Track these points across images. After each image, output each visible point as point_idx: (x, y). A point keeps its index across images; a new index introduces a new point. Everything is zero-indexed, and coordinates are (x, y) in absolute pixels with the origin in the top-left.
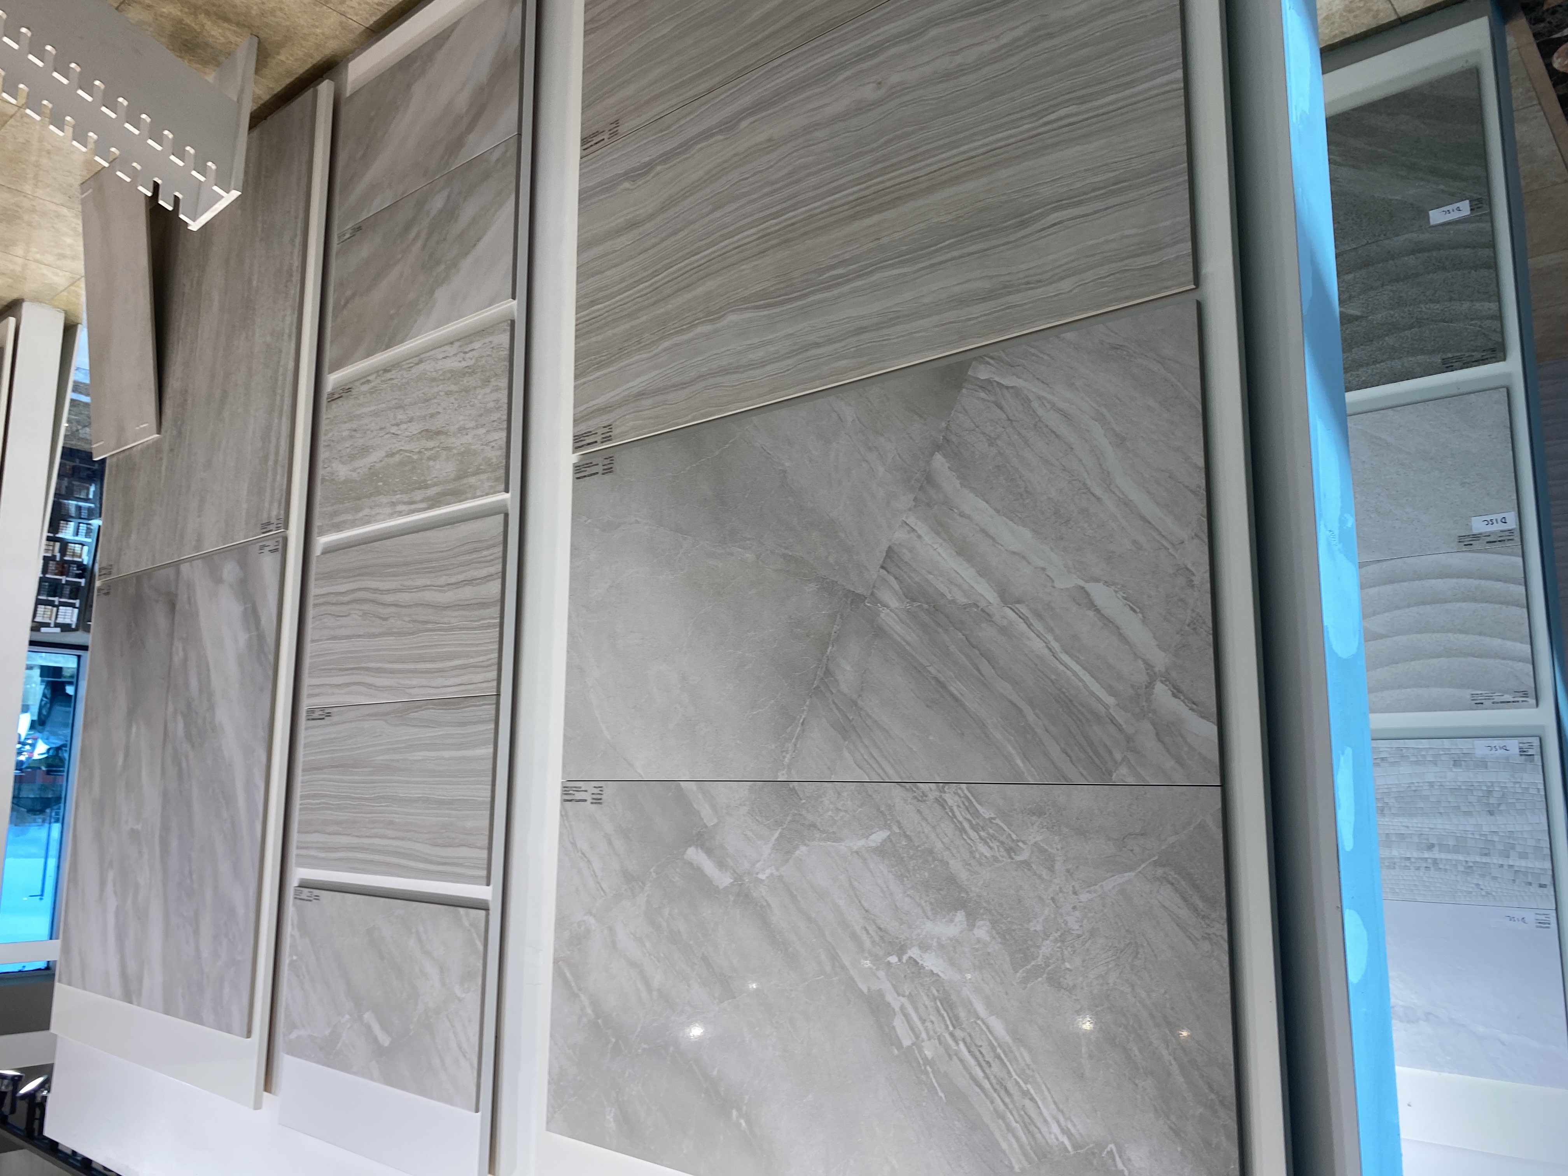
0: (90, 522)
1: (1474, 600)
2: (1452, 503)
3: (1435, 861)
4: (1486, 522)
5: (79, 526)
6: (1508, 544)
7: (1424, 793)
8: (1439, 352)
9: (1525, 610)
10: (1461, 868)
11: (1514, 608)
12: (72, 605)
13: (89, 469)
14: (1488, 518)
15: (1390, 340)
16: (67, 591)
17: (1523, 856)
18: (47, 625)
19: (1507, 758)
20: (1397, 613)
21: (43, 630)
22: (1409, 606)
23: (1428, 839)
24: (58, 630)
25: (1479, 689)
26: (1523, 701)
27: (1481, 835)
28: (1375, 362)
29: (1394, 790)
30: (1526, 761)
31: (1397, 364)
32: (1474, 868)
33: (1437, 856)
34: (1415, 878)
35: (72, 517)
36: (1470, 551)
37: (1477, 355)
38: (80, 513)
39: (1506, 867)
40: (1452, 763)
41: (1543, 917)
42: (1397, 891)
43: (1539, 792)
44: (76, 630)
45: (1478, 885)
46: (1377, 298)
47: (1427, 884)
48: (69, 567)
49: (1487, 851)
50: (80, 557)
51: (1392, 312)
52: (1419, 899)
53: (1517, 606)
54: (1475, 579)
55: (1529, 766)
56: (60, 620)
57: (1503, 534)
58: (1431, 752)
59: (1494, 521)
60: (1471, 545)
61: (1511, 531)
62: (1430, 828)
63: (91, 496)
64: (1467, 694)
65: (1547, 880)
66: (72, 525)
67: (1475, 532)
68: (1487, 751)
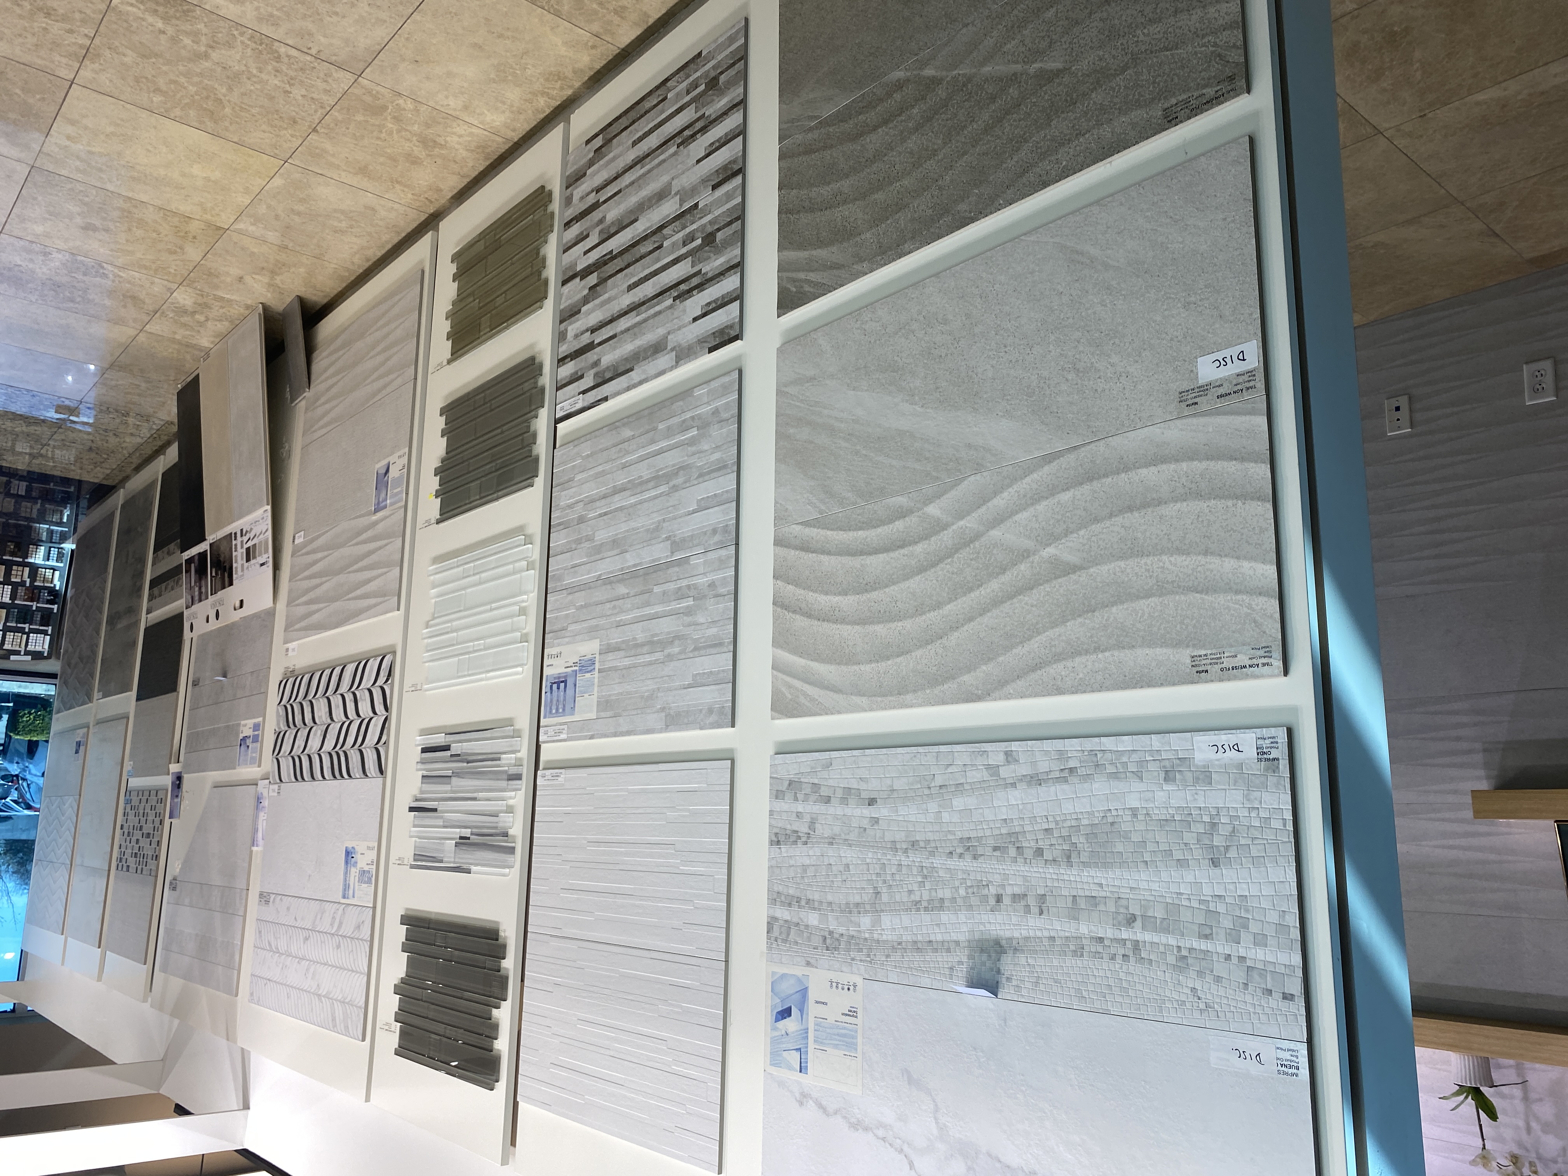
0: (62, 546)
1: (1199, 495)
2: (1172, 339)
3: (1136, 945)
4: (1217, 363)
5: (50, 551)
6: (1246, 396)
7: (1125, 827)
8: (1160, 100)
9: (1269, 506)
10: (1171, 959)
11: (1254, 504)
12: (45, 633)
13: (63, 492)
14: (1219, 356)
15: (1097, 97)
16: (38, 617)
17: (1260, 941)
18: (17, 653)
19: (1240, 766)
20: (1096, 528)
21: (12, 658)
22: (1111, 515)
23: (1127, 908)
24: (29, 658)
25: (1203, 647)
26: (1264, 665)
27: (1200, 902)
28: (1080, 134)
29: (1085, 822)
30: (1267, 769)
31: (1106, 131)
32: (1190, 961)
33: (1140, 937)
34: (1109, 974)
35: (42, 541)
36: (1194, 415)
37: (1210, 92)
38: (52, 538)
39: (1235, 960)
40: (1162, 775)
41: (1287, 1055)
42: (1085, 994)
43: (1285, 825)
44: (49, 657)
45: (1194, 990)
46: (1083, 35)
47: (1125, 985)
48: (40, 592)
49: (1208, 931)
50: (52, 582)
51: (1101, 53)
52: (1115, 1010)
53: (1258, 499)
54: (1200, 461)
55: (1272, 780)
56: (30, 648)
57: (1241, 379)
58: (1135, 757)
59: (1228, 360)
60: (1196, 403)
61: (1251, 373)
62: (1131, 888)
63: (65, 520)
64: (1184, 656)
65: (1295, 987)
66: (42, 550)
67: (1201, 382)
68: (1211, 755)
